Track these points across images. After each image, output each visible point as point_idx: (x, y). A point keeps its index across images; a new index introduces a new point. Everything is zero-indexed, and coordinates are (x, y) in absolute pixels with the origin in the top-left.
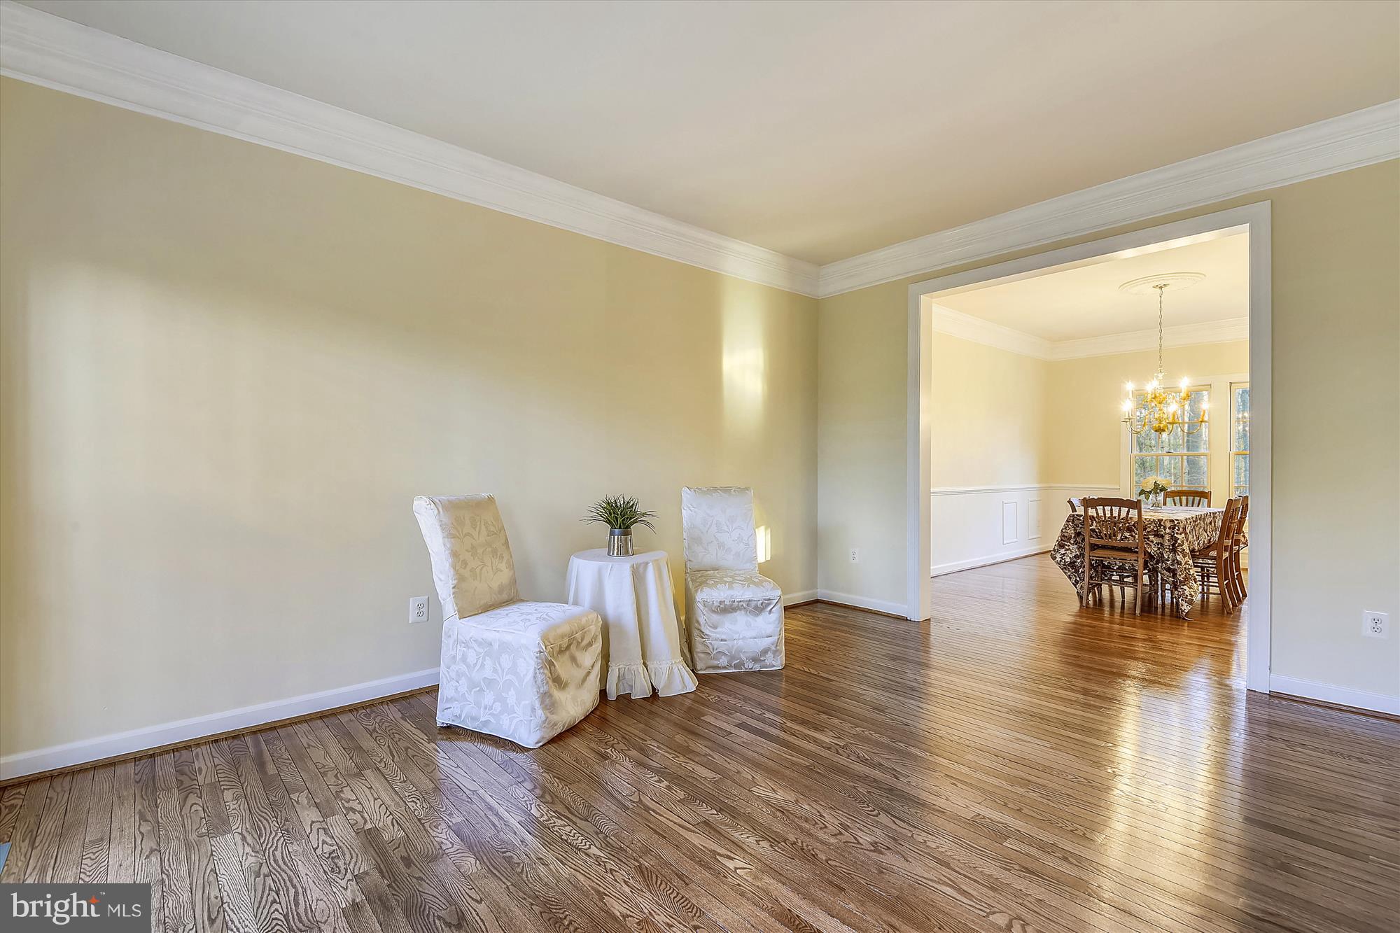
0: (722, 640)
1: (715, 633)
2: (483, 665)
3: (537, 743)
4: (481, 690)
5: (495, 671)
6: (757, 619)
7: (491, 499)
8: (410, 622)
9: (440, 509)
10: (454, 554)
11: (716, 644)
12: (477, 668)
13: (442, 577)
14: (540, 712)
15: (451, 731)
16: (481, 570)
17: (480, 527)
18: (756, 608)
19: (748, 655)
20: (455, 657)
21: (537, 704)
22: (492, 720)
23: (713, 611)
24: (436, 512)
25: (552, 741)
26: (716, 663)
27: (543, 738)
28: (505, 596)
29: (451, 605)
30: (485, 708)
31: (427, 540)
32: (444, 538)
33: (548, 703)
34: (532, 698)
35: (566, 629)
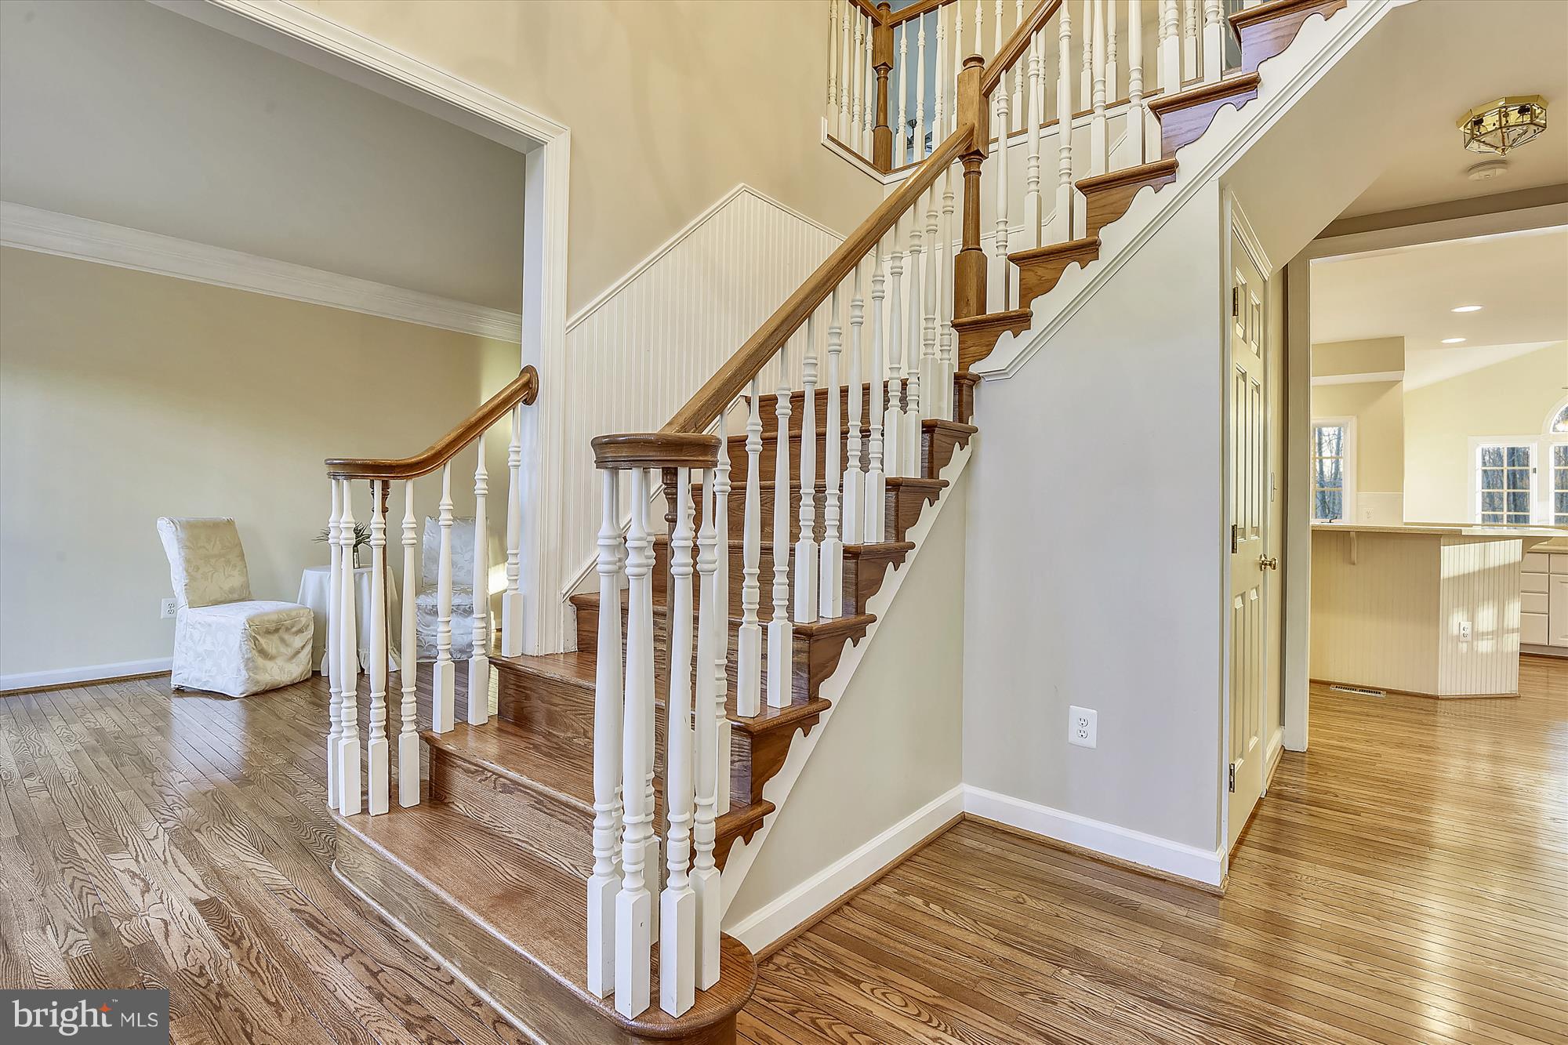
0: (433, 636)
1: (430, 630)
2: (204, 641)
3: (241, 694)
4: (203, 659)
5: (213, 644)
6: (466, 619)
7: (230, 523)
8: (162, 617)
9: (178, 527)
10: (188, 561)
11: (428, 639)
12: (201, 642)
13: (177, 577)
14: (244, 672)
15: (180, 691)
16: (212, 574)
17: (215, 542)
18: (465, 611)
19: (455, 647)
20: (185, 636)
21: (242, 667)
22: (211, 680)
23: (427, 613)
24: (174, 529)
25: (255, 694)
26: (428, 653)
27: (247, 691)
28: (236, 596)
29: (183, 599)
30: (206, 672)
31: (166, 550)
32: (179, 548)
33: (250, 665)
34: (237, 662)
35: (275, 617)
